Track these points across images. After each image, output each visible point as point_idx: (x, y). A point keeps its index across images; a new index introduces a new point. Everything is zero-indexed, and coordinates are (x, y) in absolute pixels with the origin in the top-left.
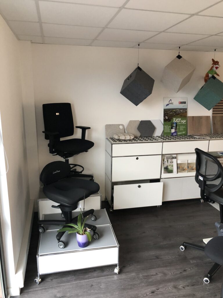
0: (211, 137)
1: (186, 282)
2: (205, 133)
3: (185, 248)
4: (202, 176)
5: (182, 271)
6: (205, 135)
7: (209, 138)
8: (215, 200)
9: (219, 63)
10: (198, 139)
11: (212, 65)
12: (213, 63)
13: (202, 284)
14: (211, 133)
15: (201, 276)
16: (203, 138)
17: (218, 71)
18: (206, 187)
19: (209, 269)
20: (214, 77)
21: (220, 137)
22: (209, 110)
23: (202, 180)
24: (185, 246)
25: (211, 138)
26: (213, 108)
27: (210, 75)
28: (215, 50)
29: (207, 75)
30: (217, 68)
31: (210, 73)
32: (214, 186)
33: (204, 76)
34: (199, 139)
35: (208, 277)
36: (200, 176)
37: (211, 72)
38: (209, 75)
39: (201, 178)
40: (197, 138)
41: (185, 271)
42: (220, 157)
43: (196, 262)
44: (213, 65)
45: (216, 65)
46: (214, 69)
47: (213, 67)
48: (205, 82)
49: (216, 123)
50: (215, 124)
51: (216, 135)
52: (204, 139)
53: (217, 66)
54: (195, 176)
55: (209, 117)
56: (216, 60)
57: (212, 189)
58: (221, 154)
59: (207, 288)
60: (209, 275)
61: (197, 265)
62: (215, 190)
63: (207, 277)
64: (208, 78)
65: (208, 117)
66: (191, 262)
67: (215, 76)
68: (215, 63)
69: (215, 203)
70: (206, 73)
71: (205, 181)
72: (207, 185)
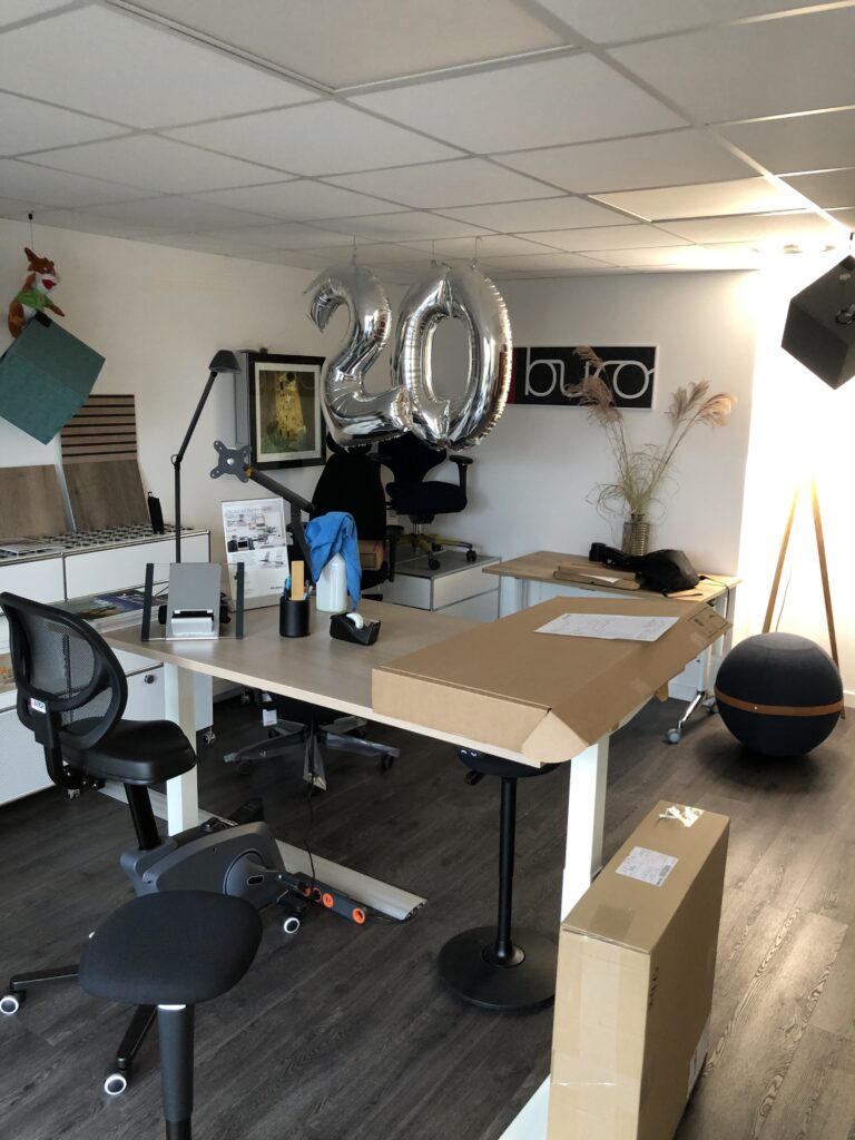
0: (70, 545)
1: (39, 1130)
2: (47, 532)
3: (21, 1001)
4: (41, 696)
5: (19, 1094)
6: (45, 537)
7: (60, 549)
8: (104, 776)
9: (55, 267)
10: (18, 558)
11: (29, 270)
12: (29, 263)
13: (102, 1105)
14: (68, 528)
15: (94, 1077)
16: (40, 552)
17: (54, 295)
18: (62, 734)
19: (120, 1038)
20: (42, 319)
21: (102, 540)
22: (46, 441)
23: (43, 710)
24: (20, 992)
25: (68, 547)
26: (62, 436)
27: (28, 311)
28: (31, 217)
29: (16, 310)
30: (49, 284)
31: (29, 304)
32: (91, 724)
33: (6, 311)
34: (24, 559)
35: (121, 1066)
36: (33, 700)
37: (31, 299)
38: (22, 309)
39: (38, 706)
40: (15, 554)
41: (29, 1088)
42: (100, 614)
43: (69, 1033)
44: (32, 272)
45: (43, 272)
46: (40, 287)
47: (32, 280)
48: (13, 335)
49: (81, 491)
50: (77, 493)
51: (90, 533)
52: (43, 555)
53: (47, 277)
54: (18, 707)
55: (52, 467)
56: (40, 255)
57: (85, 737)
58: (105, 604)
59: (122, 1109)
60: (121, 1060)
61: (76, 1045)
62: (93, 738)
63: (116, 1070)
64: (20, 320)
65: (46, 471)
66: (51, 1042)
67: (48, 312)
68: (40, 265)
69: (107, 784)
70: (12, 299)
71: (54, 715)
72: (65, 728)
